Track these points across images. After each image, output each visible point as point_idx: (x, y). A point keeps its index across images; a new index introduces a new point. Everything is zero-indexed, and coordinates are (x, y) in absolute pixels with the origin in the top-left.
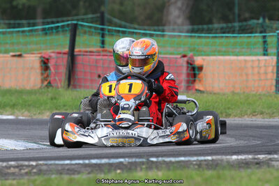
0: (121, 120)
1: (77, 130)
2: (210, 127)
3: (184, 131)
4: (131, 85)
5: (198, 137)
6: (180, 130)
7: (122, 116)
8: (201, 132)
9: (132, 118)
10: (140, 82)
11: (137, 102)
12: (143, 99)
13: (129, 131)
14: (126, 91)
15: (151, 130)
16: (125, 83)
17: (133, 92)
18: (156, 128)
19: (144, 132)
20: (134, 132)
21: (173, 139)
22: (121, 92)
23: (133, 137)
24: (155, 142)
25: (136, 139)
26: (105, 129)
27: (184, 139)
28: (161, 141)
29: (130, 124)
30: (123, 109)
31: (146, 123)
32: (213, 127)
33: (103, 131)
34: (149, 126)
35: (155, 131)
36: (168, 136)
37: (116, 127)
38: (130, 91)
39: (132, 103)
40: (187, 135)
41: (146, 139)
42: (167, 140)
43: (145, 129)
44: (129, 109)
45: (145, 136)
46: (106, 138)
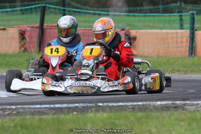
0: (82, 74)
1: (50, 82)
2: (154, 81)
3: (129, 83)
4: (92, 50)
5: (143, 88)
6: (126, 82)
7: (83, 71)
9: (90, 73)
10: (99, 47)
11: (96, 62)
12: (100, 59)
13: (87, 82)
14: (88, 54)
15: (104, 82)
16: (89, 48)
17: (93, 54)
18: (109, 80)
19: (98, 83)
20: (90, 83)
21: (120, 88)
22: (84, 55)
23: (89, 87)
24: (106, 90)
25: (92, 87)
26: (70, 81)
27: (128, 88)
28: (111, 89)
29: (88, 77)
30: (84, 66)
31: (100, 77)
32: (158, 81)
33: (68, 82)
34: (102, 79)
35: (107, 83)
36: (116, 85)
37: (78, 80)
38: (91, 53)
39: (91, 62)
40: (131, 86)
41: (99, 88)
42: (115, 89)
43: (100, 81)
44: (88, 66)
45: (99, 85)
46: (70, 87)
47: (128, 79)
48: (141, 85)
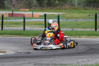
0: (46, 43)
4: (50, 34)
8: (68, 46)
9: (49, 42)
10: (52, 33)
11: (51, 38)
12: (53, 37)
17: (50, 36)
18: (55, 45)
20: (49, 46)
21: (59, 47)
22: (47, 36)
24: (54, 48)
25: (49, 47)
30: (47, 40)
34: (53, 44)
36: (58, 47)
38: (49, 36)
39: (49, 39)
40: (63, 46)
41: (52, 48)
45: (52, 47)
46: (43, 48)
47: (62, 44)
48: (66, 46)
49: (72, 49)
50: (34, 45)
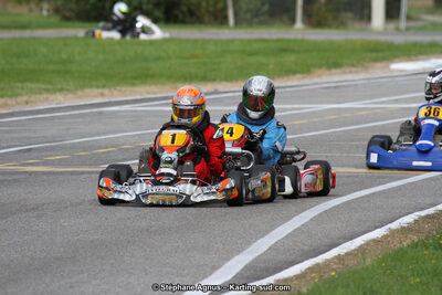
0: (162, 174)
1: (113, 185)
2: (265, 186)
3: (232, 188)
4: (174, 136)
5: (250, 196)
6: (228, 187)
7: (163, 170)
8: (253, 191)
9: (175, 173)
10: (185, 132)
11: (181, 155)
12: (187, 151)
14: (169, 143)
15: (195, 187)
16: (168, 133)
17: (176, 144)
18: (202, 185)
19: (186, 188)
20: (175, 189)
21: (220, 197)
22: (162, 143)
23: (174, 194)
24: (199, 200)
25: (177, 196)
26: (144, 184)
27: (231, 197)
28: (206, 198)
29: (172, 179)
30: (166, 162)
31: (190, 179)
32: (269, 184)
33: (140, 188)
34: (193, 183)
35: (200, 188)
36: (214, 193)
37: (156, 183)
38: (173, 142)
39: (174, 155)
40: (235, 193)
41: (189, 196)
42: (212, 197)
43: (189, 185)
44: (171, 162)
45: (187, 193)
46: (145, 195)
47: (230, 183)
49: (264, 205)
50: (104, 185)
